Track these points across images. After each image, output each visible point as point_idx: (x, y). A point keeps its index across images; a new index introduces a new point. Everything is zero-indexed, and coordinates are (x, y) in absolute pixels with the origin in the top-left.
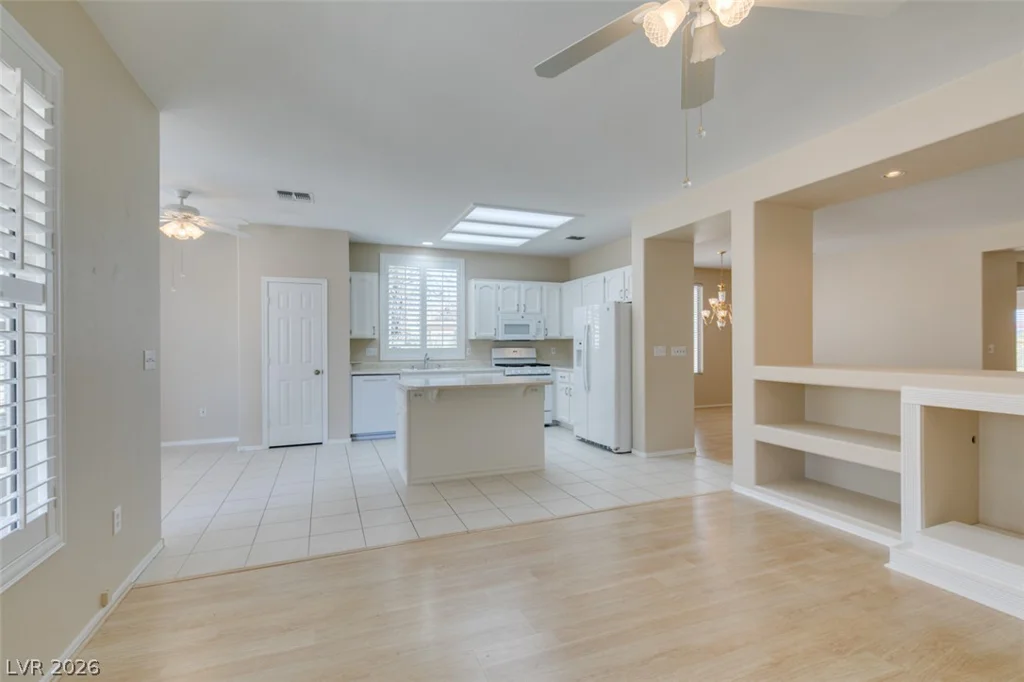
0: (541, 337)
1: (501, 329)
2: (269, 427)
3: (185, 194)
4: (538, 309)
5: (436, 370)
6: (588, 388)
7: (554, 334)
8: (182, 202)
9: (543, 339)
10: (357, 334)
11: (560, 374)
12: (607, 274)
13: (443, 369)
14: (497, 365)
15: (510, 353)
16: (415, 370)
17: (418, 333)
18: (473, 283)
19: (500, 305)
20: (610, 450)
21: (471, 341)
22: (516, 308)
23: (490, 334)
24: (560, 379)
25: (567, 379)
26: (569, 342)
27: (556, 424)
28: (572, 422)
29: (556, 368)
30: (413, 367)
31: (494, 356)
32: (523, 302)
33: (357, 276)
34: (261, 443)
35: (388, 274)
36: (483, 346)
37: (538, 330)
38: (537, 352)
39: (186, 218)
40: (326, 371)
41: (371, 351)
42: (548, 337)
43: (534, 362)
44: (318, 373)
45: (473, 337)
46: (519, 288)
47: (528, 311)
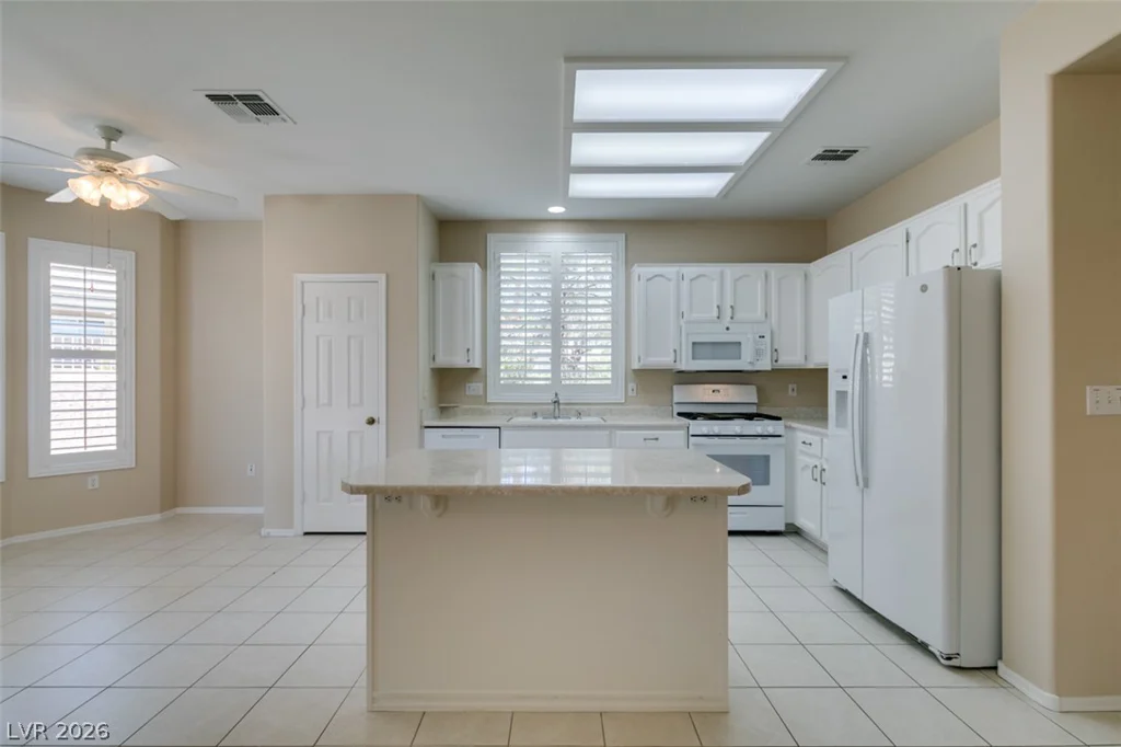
0: (765, 364)
1: (686, 351)
2: (303, 502)
3: (112, 133)
4: (760, 314)
5: (574, 420)
6: (865, 482)
7: (791, 358)
8: (109, 146)
9: (769, 369)
10: (443, 361)
11: (801, 436)
12: (915, 224)
13: (586, 420)
14: (680, 414)
15: (704, 394)
16: (539, 420)
17: (547, 359)
18: (638, 270)
19: (684, 307)
20: (932, 655)
21: (634, 370)
22: (715, 314)
23: (664, 360)
24: (801, 447)
25: (815, 449)
26: (821, 374)
27: (793, 531)
28: (825, 539)
29: (794, 425)
30: (535, 415)
31: (676, 400)
32: (729, 302)
33: (443, 270)
34: (290, 526)
35: (499, 267)
36: (654, 381)
37: (758, 353)
38: (759, 391)
39: (109, 171)
40: (383, 419)
41: (474, 388)
42: (777, 366)
43: (753, 410)
44: (371, 421)
45: (636, 366)
46: (722, 274)
47: (738, 316)
